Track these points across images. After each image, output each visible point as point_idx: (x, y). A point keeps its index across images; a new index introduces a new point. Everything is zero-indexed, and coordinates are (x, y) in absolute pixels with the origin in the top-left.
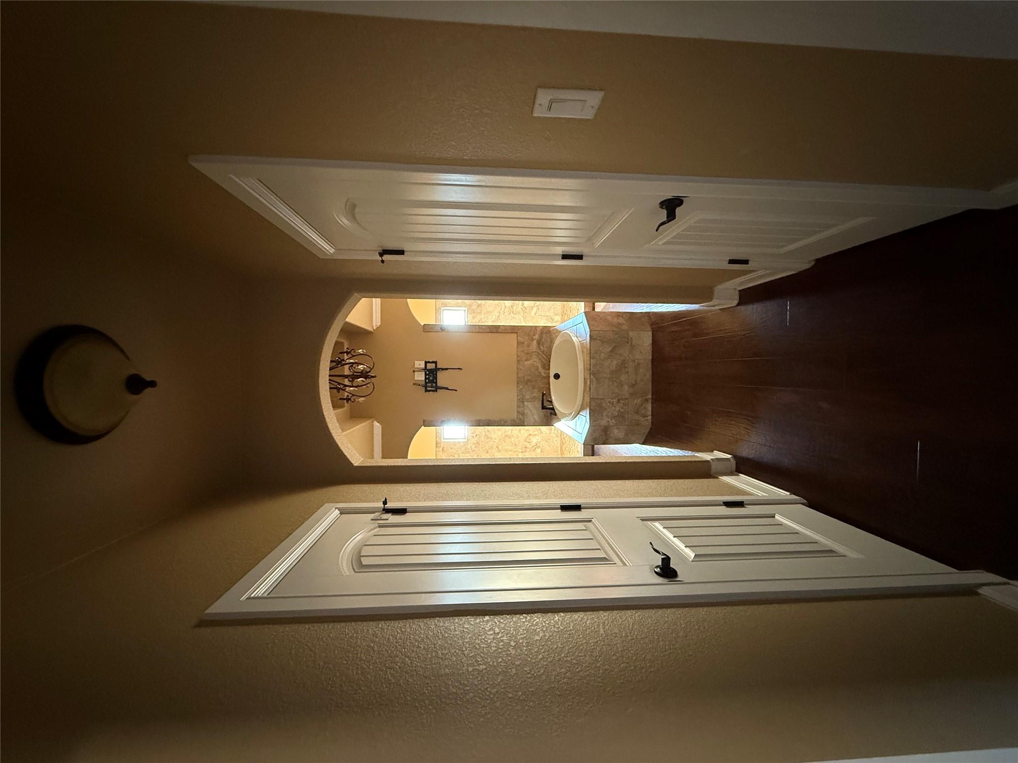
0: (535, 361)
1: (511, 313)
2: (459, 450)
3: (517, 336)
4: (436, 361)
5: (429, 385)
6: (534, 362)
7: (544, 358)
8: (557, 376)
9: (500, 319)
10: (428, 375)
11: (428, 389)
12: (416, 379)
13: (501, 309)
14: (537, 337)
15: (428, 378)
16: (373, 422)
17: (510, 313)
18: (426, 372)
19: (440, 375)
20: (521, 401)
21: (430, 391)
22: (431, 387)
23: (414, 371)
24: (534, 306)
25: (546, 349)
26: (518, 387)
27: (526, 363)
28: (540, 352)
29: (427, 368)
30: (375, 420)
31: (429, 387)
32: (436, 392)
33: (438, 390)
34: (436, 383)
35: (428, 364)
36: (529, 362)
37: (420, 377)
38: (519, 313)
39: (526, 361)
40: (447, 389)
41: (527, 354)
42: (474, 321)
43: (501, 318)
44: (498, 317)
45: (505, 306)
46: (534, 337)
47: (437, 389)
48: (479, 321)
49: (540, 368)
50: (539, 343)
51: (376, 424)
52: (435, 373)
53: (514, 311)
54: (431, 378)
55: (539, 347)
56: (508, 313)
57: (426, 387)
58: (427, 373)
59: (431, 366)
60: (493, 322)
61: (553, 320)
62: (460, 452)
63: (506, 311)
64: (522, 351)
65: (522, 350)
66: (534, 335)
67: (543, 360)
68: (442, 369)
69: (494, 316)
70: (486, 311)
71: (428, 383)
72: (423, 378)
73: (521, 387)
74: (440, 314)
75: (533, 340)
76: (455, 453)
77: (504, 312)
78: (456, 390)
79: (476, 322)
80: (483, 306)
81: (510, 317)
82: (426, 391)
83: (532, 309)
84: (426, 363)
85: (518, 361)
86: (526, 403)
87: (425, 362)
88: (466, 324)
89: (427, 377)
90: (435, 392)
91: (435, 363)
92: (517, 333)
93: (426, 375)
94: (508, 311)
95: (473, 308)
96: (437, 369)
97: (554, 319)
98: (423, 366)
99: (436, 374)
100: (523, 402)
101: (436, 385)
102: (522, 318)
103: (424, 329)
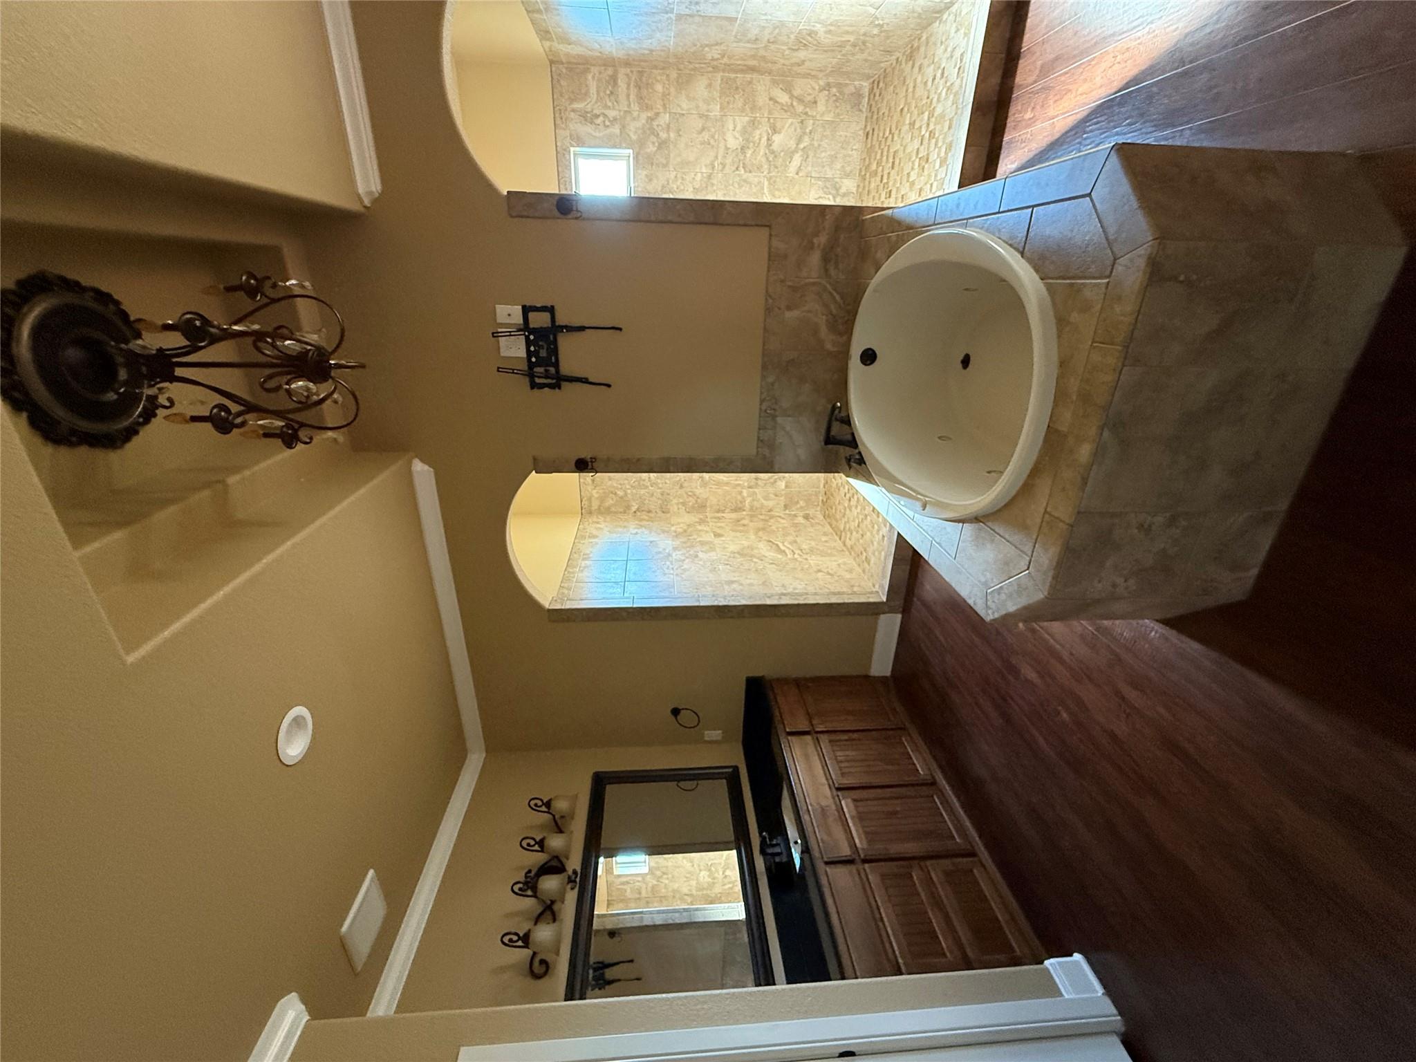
0: (814, 311)
1: (741, 168)
2: (626, 482)
3: (771, 235)
4: (553, 307)
5: (539, 370)
6: (809, 311)
7: (836, 302)
8: (869, 357)
9: (713, 185)
10: (534, 343)
11: (538, 380)
12: (502, 355)
13: (716, 157)
14: (822, 239)
15: (536, 353)
16: (409, 464)
17: (737, 169)
18: (527, 338)
19: (566, 343)
20: (769, 415)
21: (541, 386)
22: (547, 377)
23: (495, 335)
24: (796, 151)
25: (842, 277)
26: (763, 377)
27: (788, 314)
28: (828, 286)
29: (531, 326)
30: (417, 457)
31: (539, 377)
32: (560, 388)
33: (564, 384)
34: (556, 365)
35: (531, 315)
36: (795, 313)
37: (515, 349)
38: (759, 168)
39: (789, 308)
40: (585, 381)
41: (794, 289)
42: (650, 188)
43: (715, 182)
44: (710, 177)
45: (727, 149)
46: (815, 241)
47: (558, 381)
48: (663, 187)
49: (824, 331)
50: (826, 259)
51: (418, 466)
52: (551, 337)
53: (747, 161)
54: (543, 353)
55: (826, 270)
56: (734, 168)
57: (531, 375)
58: (532, 337)
59: (539, 320)
60: (696, 190)
61: (837, 190)
62: (628, 487)
63: (728, 161)
64: (782, 281)
65: (782, 277)
66: (816, 234)
67: (832, 307)
68: (571, 329)
69: (699, 175)
70: (679, 159)
71: (538, 364)
72: (522, 353)
73: (770, 379)
74: (568, 167)
75: (812, 248)
76: (618, 489)
77: (724, 166)
78: (609, 386)
79: (655, 190)
80: (671, 147)
81: (737, 179)
82: (533, 386)
83: (791, 158)
84: (526, 310)
85: (768, 310)
86: (779, 420)
87: (524, 307)
88: (632, 195)
89: (532, 348)
90: (557, 390)
91: (551, 310)
92: (769, 226)
93: (528, 343)
94: (733, 162)
95: (648, 150)
96: (556, 329)
97: (840, 187)
98: (518, 319)
99: (555, 342)
100: (774, 417)
101: (558, 371)
102: (766, 183)
103: (509, 208)
